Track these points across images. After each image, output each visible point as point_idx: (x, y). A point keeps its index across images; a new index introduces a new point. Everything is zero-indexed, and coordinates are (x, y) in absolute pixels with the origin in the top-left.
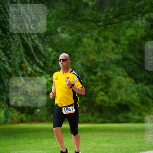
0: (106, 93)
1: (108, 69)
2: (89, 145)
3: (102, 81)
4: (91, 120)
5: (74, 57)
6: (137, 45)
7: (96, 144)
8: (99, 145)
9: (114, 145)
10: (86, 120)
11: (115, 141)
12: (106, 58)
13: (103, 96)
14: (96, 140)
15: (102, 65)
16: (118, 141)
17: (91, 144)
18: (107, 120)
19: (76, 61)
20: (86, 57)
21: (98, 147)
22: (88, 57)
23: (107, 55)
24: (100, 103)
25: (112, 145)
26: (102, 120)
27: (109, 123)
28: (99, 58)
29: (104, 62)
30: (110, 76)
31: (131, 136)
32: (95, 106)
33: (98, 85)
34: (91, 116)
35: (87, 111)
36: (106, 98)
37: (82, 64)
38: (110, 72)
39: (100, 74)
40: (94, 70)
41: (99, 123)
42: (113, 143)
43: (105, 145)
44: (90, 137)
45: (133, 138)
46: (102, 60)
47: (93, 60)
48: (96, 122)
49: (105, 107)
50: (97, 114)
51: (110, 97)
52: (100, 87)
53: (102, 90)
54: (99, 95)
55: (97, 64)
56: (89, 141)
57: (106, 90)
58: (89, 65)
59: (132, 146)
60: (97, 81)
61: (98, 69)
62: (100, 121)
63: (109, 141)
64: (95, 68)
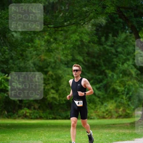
0: (57, 91)
1: (59, 69)
2: (41, 139)
3: (53, 80)
4: (43, 116)
5: (27, 57)
6: (85, 47)
7: (47, 139)
8: (50, 140)
9: (63, 139)
10: (38, 117)
11: (64, 136)
12: (57, 58)
13: (53, 93)
14: (47, 135)
15: (53, 65)
16: (67, 136)
17: (42, 139)
18: (57, 117)
19: (28, 61)
20: (38, 57)
21: (49, 141)
22: (40, 57)
23: (57, 56)
24: (51, 100)
25: (62, 139)
26: (53, 116)
27: (60, 119)
28: (50, 58)
29: (55, 62)
30: (60, 75)
31: (80, 132)
32: (47, 103)
33: (49, 84)
34: (43, 113)
35: (39, 108)
36: (56, 96)
37: (34, 64)
38: (60, 72)
39: (50, 73)
40: (45, 70)
41: (50, 119)
42: (63, 138)
43: (55, 140)
44: (42, 132)
45: (81, 133)
46: (52, 60)
47: (45, 60)
48: (47, 118)
49: (55, 104)
50: (48, 111)
51: (60, 94)
52: (51, 85)
53: (53, 88)
54: (50, 93)
55: (49, 64)
56: (40, 136)
57: (56, 89)
58: (41, 64)
59: (80, 141)
60: (48, 80)
61: (49, 69)
62: (51, 118)
63: (59, 136)
64: (47, 68)
